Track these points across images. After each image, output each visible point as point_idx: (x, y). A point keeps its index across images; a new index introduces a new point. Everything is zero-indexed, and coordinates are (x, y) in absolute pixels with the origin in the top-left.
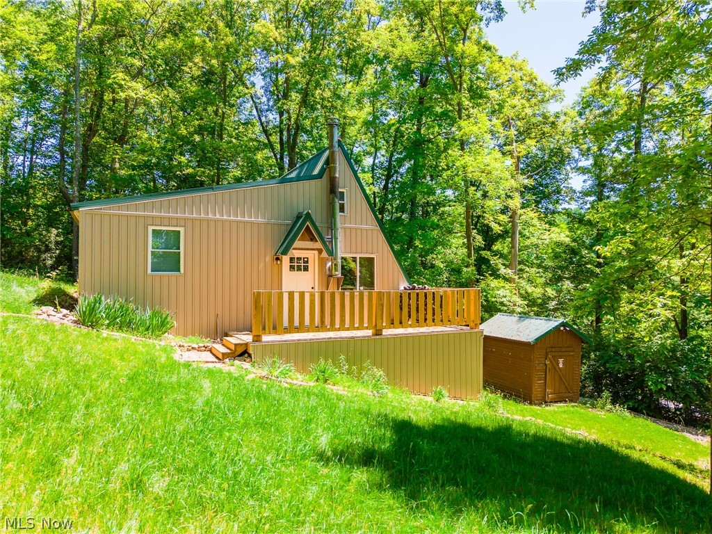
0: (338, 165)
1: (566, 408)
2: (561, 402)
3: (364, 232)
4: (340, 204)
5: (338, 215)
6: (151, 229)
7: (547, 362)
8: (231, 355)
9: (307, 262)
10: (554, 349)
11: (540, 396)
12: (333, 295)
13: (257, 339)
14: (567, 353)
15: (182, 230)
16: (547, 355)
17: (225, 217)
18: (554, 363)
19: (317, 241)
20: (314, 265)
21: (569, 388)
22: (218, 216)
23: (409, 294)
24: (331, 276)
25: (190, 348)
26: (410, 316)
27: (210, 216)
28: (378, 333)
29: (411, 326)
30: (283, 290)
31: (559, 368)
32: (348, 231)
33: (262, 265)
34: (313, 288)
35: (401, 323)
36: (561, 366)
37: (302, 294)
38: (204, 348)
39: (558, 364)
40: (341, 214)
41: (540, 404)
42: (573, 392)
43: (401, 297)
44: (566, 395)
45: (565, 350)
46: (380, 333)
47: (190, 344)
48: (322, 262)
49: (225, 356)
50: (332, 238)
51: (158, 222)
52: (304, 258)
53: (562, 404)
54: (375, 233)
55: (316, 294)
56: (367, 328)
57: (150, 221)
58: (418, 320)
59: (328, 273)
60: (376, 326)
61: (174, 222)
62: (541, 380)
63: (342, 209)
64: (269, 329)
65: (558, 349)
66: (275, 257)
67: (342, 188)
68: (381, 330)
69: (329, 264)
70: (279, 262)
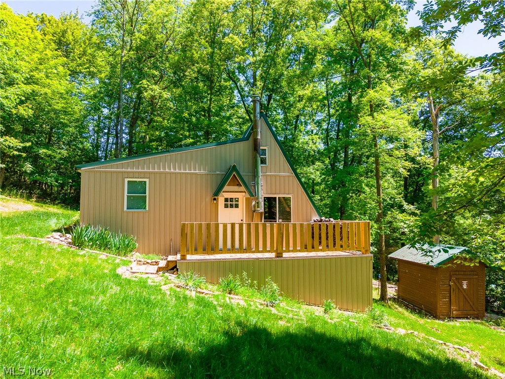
0: (259, 130)
1: (468, 324)
2: (463, 318)
3: (282, 179)
4: (261, 158)
5: (260, 166)
6: (126, 180)
7: (452, 284)
8: (165, 269)
9: (238, 201)
10: (457, 273)
11: (445, 312)
12: (257, 226)
13: (183, 257)
14: (471, 277)
15: (147, 180)
16: (451, 276)
17: (177, 171)
18: (458, 284)
19: (241, 186)
20: (242, 203)
21: (474, 307)
22: (172, 170)
23: (320, 225)
24: (254, 211)
25: (146, 263)
26: (320, 243)
27: (167, 170)
28: (279, 255)
29: (321, 250)
30: (219, 222)
31: (463, 289)
32: (269, 178)
33: (204, 204)
34: (242, 220)
35: (313, 247)
36: (465, 287)
37: (233, 225)
38: (155, 263)
39: (462, 286)
40: (262, 165)
41: (443, 320)
42: (479, 311)
43: (313, 228)
44: (471, 312)
45: (469, 273)
46: (280, 256)
47: (146, 260)
48: (248, 202)
49: (161, 270)
50: (255, 184)
51: (131, 175)
52: (235, 199)
53: (464, 320)
54: (291, 178)
55: (244, 225)
56: (269, 251)
57: (126, 175)
58: (328, 246)
59: (253, 209)
60: (277, 249)
61: (143, 176)
62: (446, 299)
63: (263, 161)
64: (192, 250)
65: (462, 273)
66: (213, 198)
67: (263, 146)
68: (282, 254)
69: (254, 203)
70: (215, 202)
